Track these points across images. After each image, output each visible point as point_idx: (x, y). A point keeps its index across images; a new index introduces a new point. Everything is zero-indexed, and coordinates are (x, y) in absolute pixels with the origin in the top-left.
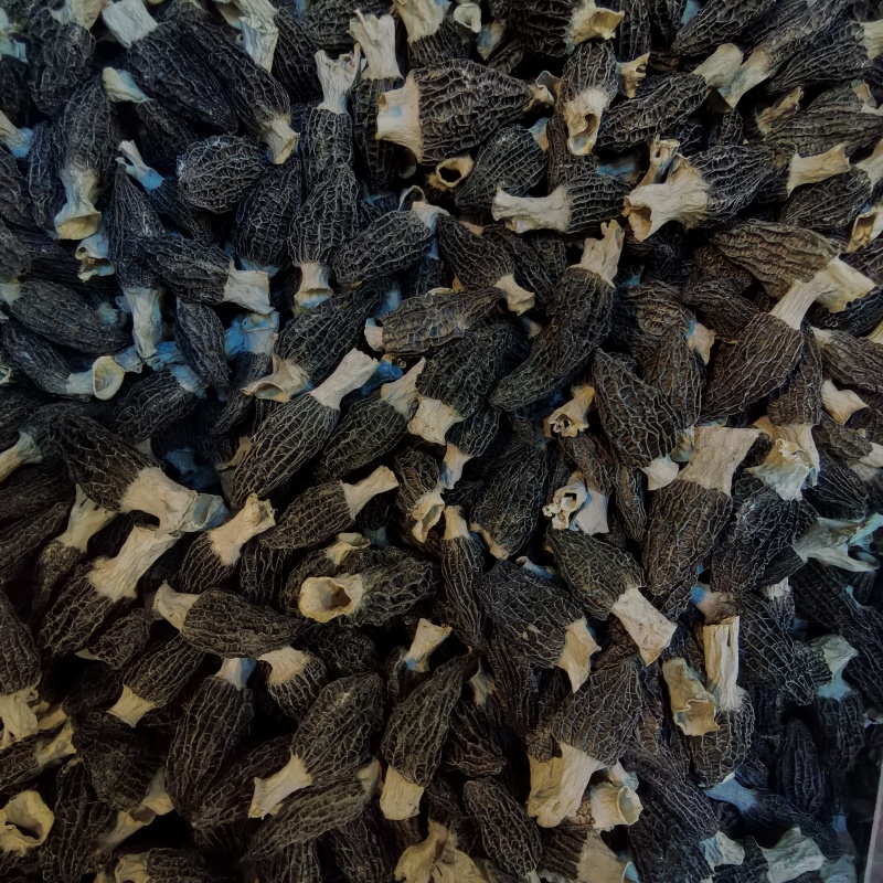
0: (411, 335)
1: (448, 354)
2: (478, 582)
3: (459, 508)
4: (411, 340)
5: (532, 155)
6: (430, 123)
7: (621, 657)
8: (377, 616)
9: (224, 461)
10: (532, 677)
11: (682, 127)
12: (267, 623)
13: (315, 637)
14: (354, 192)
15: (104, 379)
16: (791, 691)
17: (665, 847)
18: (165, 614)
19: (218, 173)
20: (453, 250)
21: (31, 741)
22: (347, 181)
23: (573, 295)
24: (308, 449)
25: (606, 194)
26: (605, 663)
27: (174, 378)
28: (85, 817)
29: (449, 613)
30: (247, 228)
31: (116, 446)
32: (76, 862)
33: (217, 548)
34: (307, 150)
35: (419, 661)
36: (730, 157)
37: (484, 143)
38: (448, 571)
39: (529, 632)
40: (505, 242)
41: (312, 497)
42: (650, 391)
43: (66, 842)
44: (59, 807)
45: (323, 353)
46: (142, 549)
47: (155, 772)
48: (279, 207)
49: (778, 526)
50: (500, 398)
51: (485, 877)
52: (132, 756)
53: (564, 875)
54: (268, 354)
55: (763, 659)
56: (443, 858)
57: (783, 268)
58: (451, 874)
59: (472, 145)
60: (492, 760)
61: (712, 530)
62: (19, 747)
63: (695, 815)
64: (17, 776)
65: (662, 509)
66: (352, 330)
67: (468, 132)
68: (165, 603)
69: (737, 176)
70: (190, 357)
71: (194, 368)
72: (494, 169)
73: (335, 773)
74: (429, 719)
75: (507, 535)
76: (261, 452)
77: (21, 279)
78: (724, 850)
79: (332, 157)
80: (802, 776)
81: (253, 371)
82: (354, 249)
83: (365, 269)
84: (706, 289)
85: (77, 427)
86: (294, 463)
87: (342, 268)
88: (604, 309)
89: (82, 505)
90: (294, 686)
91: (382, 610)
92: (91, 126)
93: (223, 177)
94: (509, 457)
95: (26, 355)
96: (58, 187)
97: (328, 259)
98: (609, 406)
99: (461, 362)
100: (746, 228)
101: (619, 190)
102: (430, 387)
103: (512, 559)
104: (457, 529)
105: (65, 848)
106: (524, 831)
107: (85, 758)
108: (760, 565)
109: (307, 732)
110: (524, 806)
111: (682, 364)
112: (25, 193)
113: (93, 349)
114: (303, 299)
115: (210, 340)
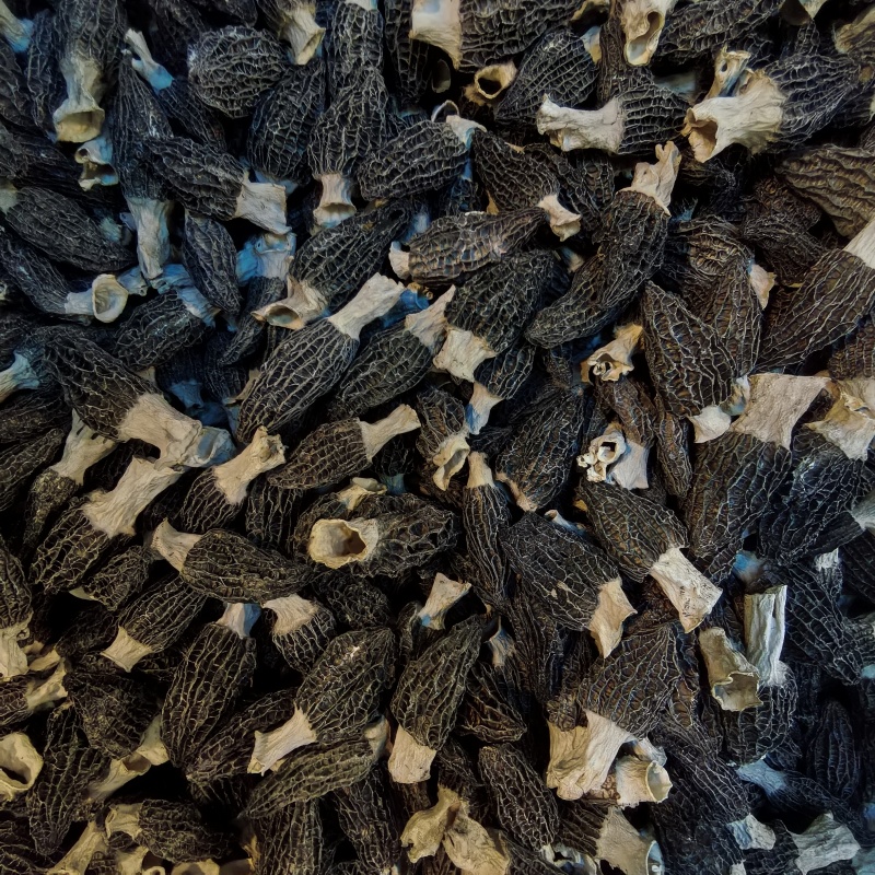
0: (441, 258)
1: (482, 279)
2: (503, 535)
3: (484, 455)
4: (440, 263)
5: (582, 65)
6: (472, 18)
7: (656, 623)
8: (392, 566)
9: (232, 395)
10: (558, 640)
11: (751, 41)
12: (273, 567)
13: (325, 586)
14: (383, 100)
15: (105, 301)
16: (838, 669)
17: (693, 826)
18: (164, 553)
19: (234, 68)
20: (490, 167)
21: (21, 681)
22: (376, 87)
23: (624, 219)
24: (323, 380)
25: (664, 110)
26: (638, 628)
27: (180, 301)
28: (76, 762)
29: (469, 568)
30: (263, 135)
31: (115, 369)
32: (64, 809)
33: (221, 485)
34: (332, 50)
35: (434, 618)
36: (812, 67)
37: (529, 50)
38: (471, 522)
39: (557, 590)
40: (548, 161)
41: (327, 433)
42: (707, 330)
43: (54, 788)
44: (49, 752)
45: (343, 276)
46: (141, 483)
47: (151, 721)
48: (299, 112)
49: (838, 489)
50: (537, 331)
51: (498, 848)
52: (127, 702)
53: (581, 850)
54: (282, 278)
55: (810, 634)
56: (455, 827)
57: (861, 199)
58: (464, 844)
59: (516, 50)
60: (511, 726)
61: (767, 487)
62: (9, 687)
63: (725, 796)
64: (6, 717)
65: (710, 464)
66: (375, 254)
67: (512, 34)
68: (164, 541)
69: (816, 90)
70: (198, 278)
71: (202, 289)
72: (540, 79)
73: (341, 731)
74: (444, 679)
75: (537, 485)
76: (272, 381)
77: (18, 184)
78: (755, 834)
79: (359, 60)
80: (836, 760)
81: (266, 296)
82: (381, 158)
83: (393, 183)
84: (770, 223)
85: (74, 347)
86: (307, 396)
87: (367, 179)
88: (658, 237)
89: (78, 433)
90: (301, 637)
91: (398, 559)
92: (94, 10)
93: (239, 73)
94: (540, 402)
95: (23, 269)
96: (59, 83)
97: (352, 171)
98: (660, 345)
99: (496, 288)
100: (821, 154)
101: (678, 107)
102: (460, 316)
103: (541, 512)
104: (481, 477)
105: (53, 794)
106: (542, 803)
107: (76, 701)
108: (814, 530)
109: (313, 686)
110: (543, 776)
111: (743, 302)
112: (24, 89)
113: (94, 267)
114: (322, 216)
115: (219, 258)
